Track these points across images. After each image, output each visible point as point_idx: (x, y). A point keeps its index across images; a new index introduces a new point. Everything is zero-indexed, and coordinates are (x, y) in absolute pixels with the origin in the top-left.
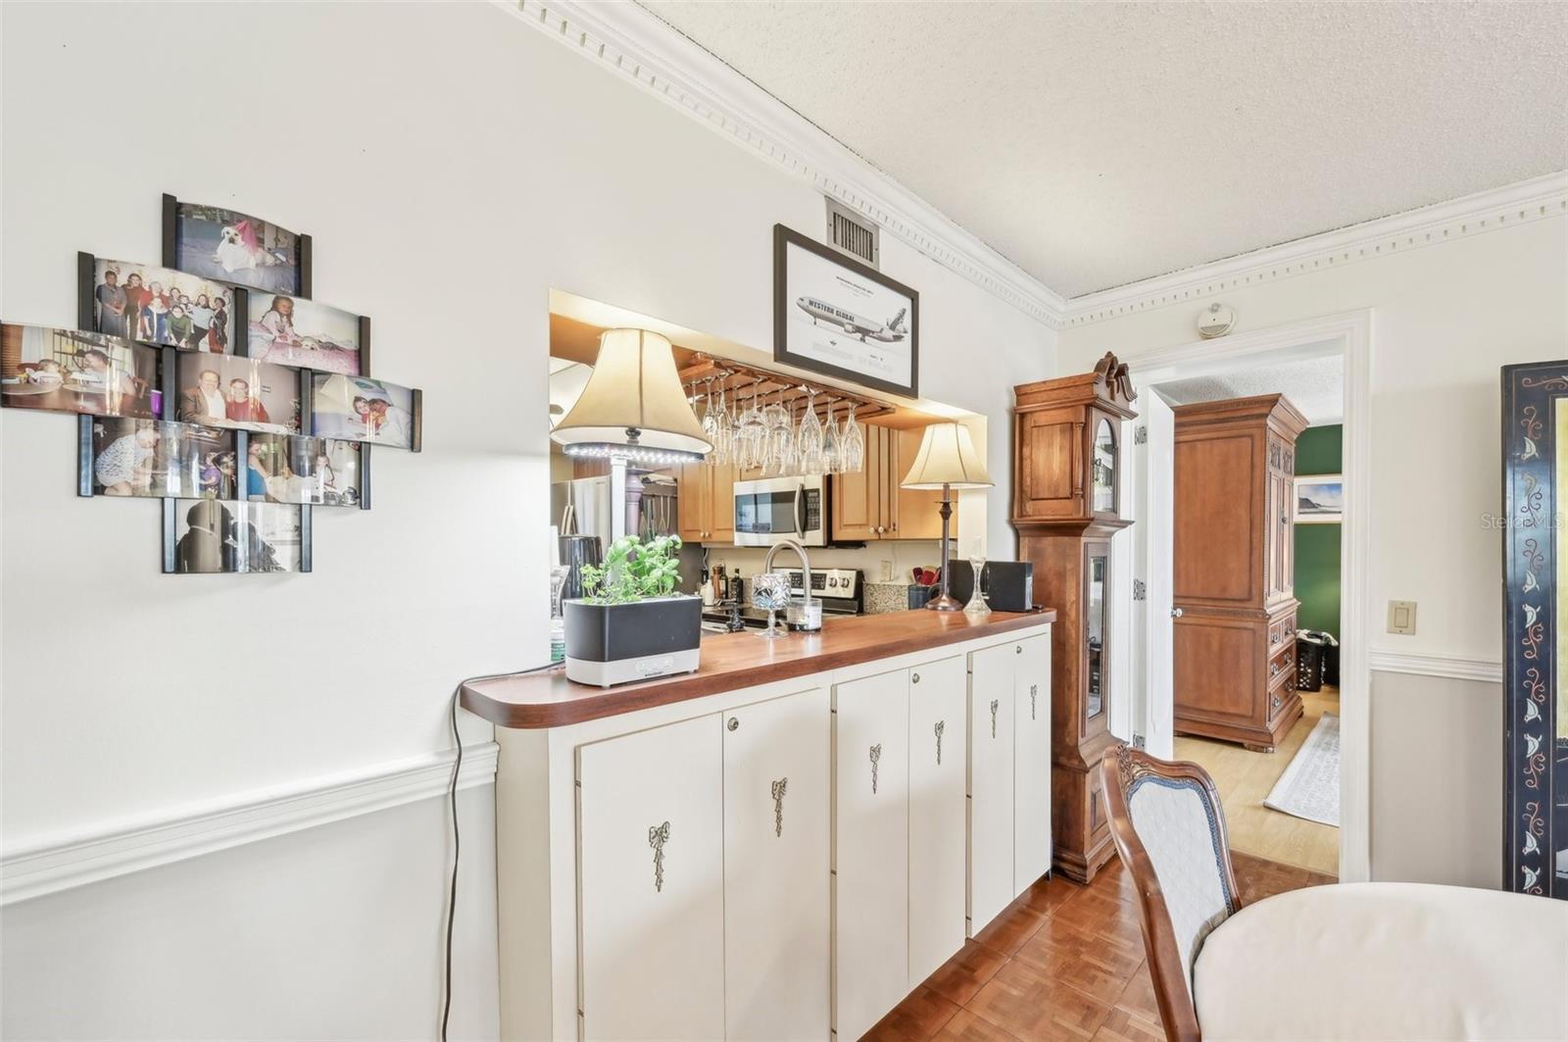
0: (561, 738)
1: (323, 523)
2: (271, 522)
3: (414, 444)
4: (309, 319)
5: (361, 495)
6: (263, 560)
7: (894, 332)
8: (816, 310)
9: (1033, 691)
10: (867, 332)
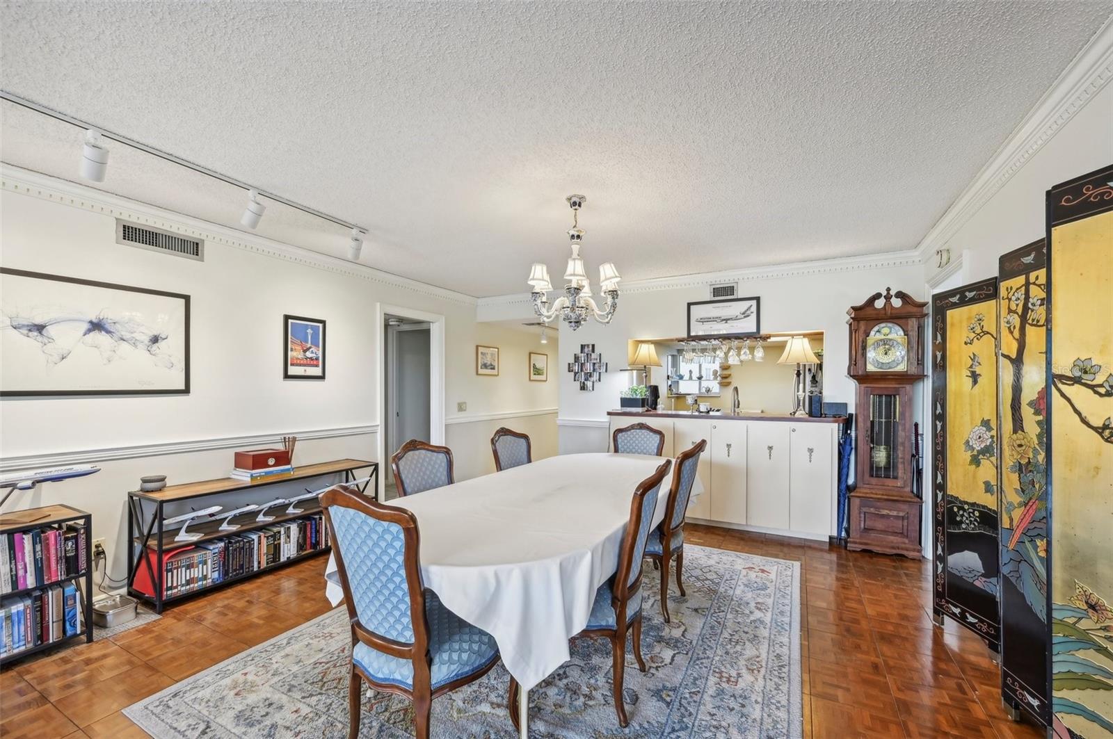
1: (596, 384)
2: (590, 384)
3: (606, 371)
4: (595, 356)
6: (589, 389)
7: (745, 315)
8: (703, 321)
9: (811, 451)
10: (729, 319)
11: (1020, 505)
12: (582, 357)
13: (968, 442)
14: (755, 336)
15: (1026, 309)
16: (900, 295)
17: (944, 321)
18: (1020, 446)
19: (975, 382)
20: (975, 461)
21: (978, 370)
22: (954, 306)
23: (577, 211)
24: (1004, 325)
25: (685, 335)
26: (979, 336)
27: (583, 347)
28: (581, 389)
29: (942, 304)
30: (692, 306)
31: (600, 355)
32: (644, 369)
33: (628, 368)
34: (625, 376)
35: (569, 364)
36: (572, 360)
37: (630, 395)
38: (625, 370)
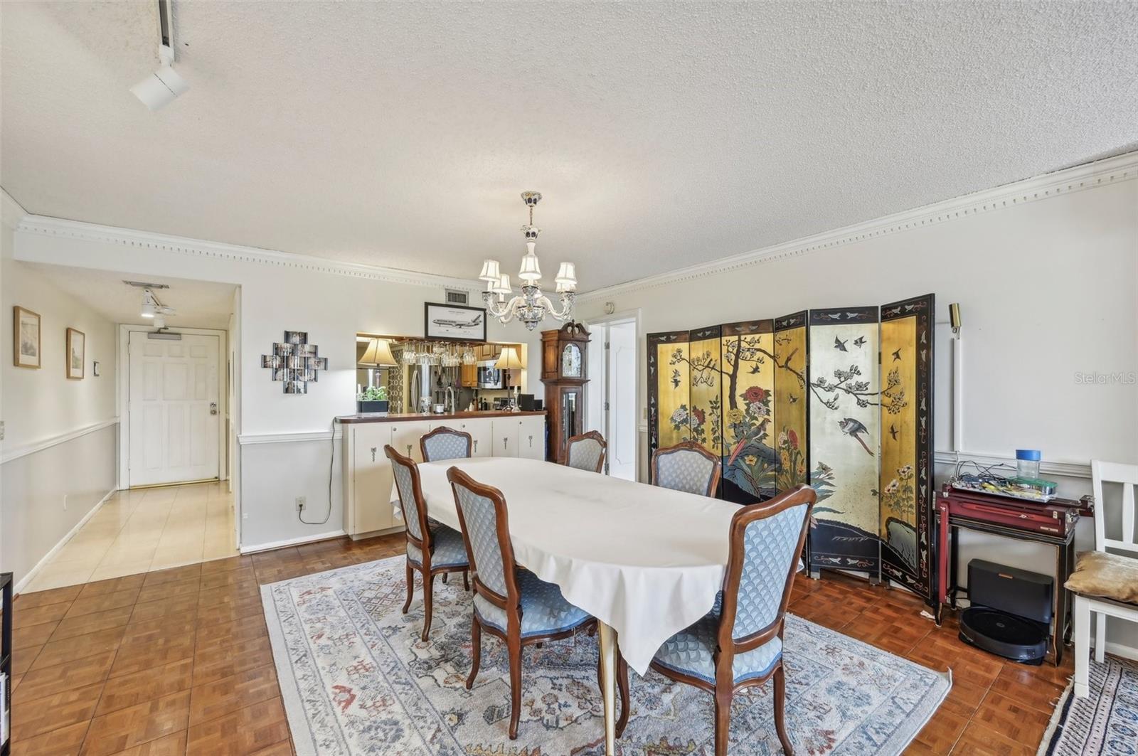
0: (351, 426)
1: (310, 385)
2: (301, 385)
3: (325, 369)
4: (307, 348)
5: (315, 379)
6: (299, 391)
7: (475, 323)
8: (440, 323)
9: (531, 437)
10: (462, 325)
11: (735, 443)
12: (286, 348)
13: (672, 418)
14: (482, 342)
15: (738, 352)
16: (578, 326)
17: (655, 350)
18: (735, 415)
19: (677, 385)
20: (677, 427)
21: (678, 379)
22: (663, 342)
23: (533, 208)
24: (723, 360)
25: (423, 335)
26: (679, 361)
27: (287, 335)
28: (287, 391)
29: (654, 340)
30: (429, 307)
31: (316, 347)
32: (378, 368)
33: (355, 366)
34: (353, 374)
35: (265, 357)
36: (269, 352)
37: (370, 398)
38: (353, 369)
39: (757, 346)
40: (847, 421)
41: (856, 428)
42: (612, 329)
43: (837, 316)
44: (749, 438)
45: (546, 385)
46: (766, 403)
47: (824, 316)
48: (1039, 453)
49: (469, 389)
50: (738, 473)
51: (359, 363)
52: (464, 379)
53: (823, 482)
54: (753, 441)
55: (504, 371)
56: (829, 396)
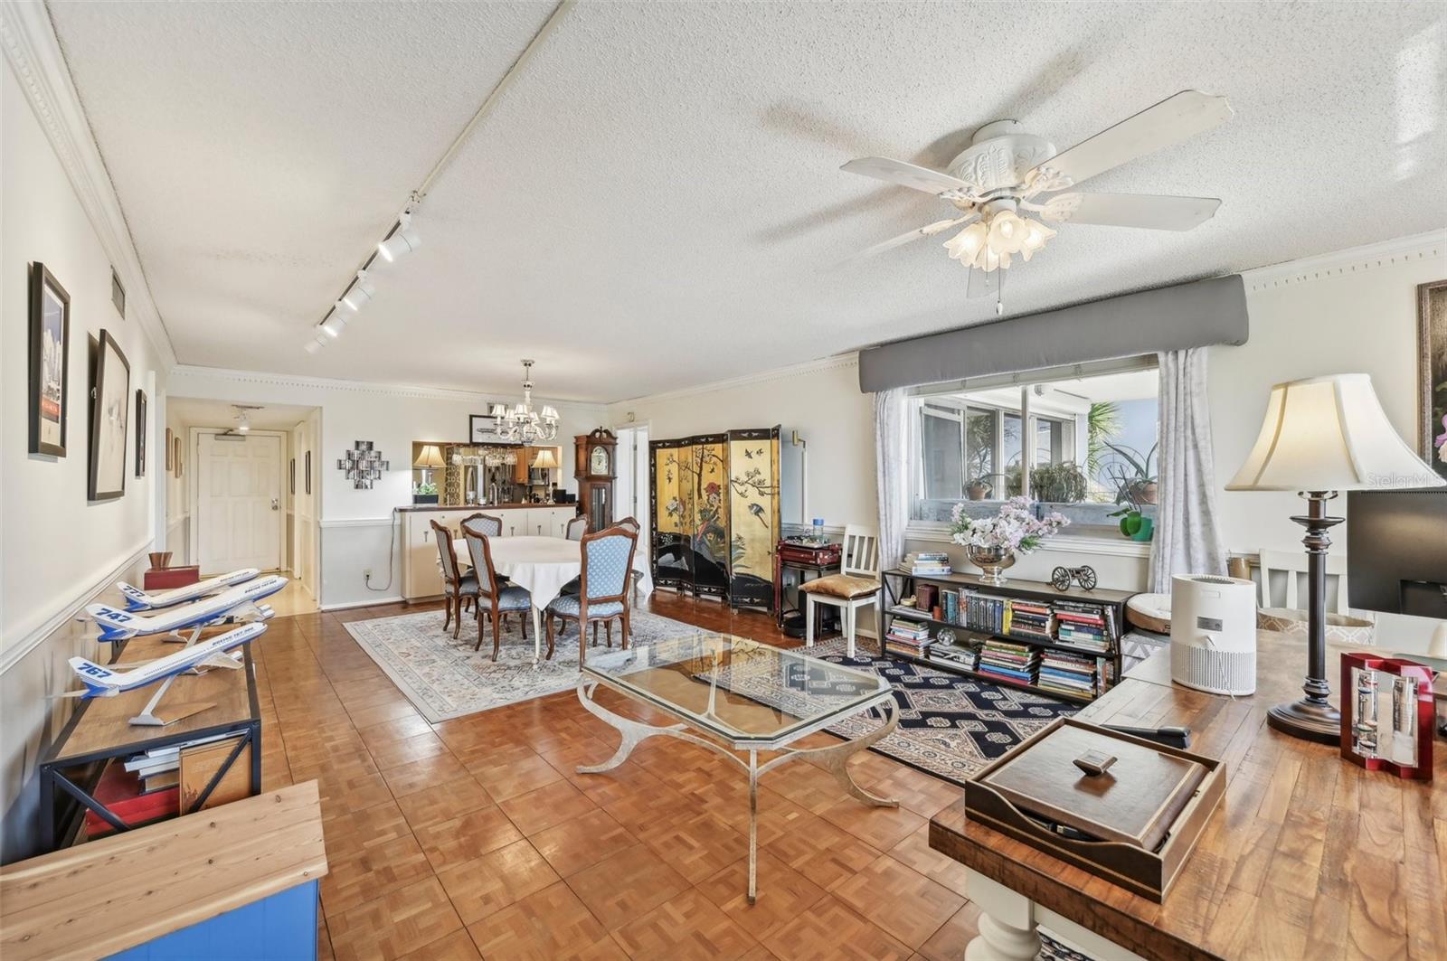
0: (408, 514)
1: (375, 482)
2: (368, 483)
3: (387, 469)
4: (373, 453)
5: (379, 478)
6: (366, 487)
8: (483, 431)
9: (562, 526)
12: (356, 454)
13: (667, 507)
14: (520, 446)
15: (702, 457)
16: (606, 431)
17: (655, 453)
19: (670, 481)
20: (670, 514)
21: (671, 476)
22: (660, 448)
23: (529, 367)
24: (694, 462)
25: (467, 441)
26: (671, 462)
27: (358, 444)
28: (357, 487)
29: (654, 446)
30: (474, 419)
31: (380, 453)
32: (430, 468)
33: (411, 467)
34: (409, 474)
35: (340, 461)
36: (343, 457)
37: (423, 492)
38: (408, 469)
39: (713, 453)
40: (753, 505)
41: (759, 510)
42: (639, 433)
43: (745, 435)
44: (709, 520)
45: (579, 482)
46: (719, 495)
47: (737, 435)
48: (822, 521)
49: (522, 485)
50: (703, 547)
51: (416, 464)
52: (517, 476)
53: (739, 547)
54: (712, 523)
55: (543, 470)
56: (741, 489)
